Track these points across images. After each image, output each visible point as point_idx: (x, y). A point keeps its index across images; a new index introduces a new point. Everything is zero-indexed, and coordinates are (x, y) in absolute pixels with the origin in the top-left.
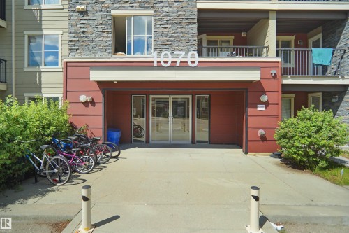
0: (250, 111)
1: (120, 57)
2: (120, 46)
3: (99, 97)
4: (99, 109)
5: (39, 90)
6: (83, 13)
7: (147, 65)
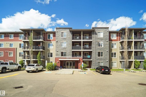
0: (79, 64)
1: (62, 57)
2: (62, 55)
3: (60, 62)
4: (60, 63)
5: (49, 60)
6: (57, 51)
7: (66, 58)
